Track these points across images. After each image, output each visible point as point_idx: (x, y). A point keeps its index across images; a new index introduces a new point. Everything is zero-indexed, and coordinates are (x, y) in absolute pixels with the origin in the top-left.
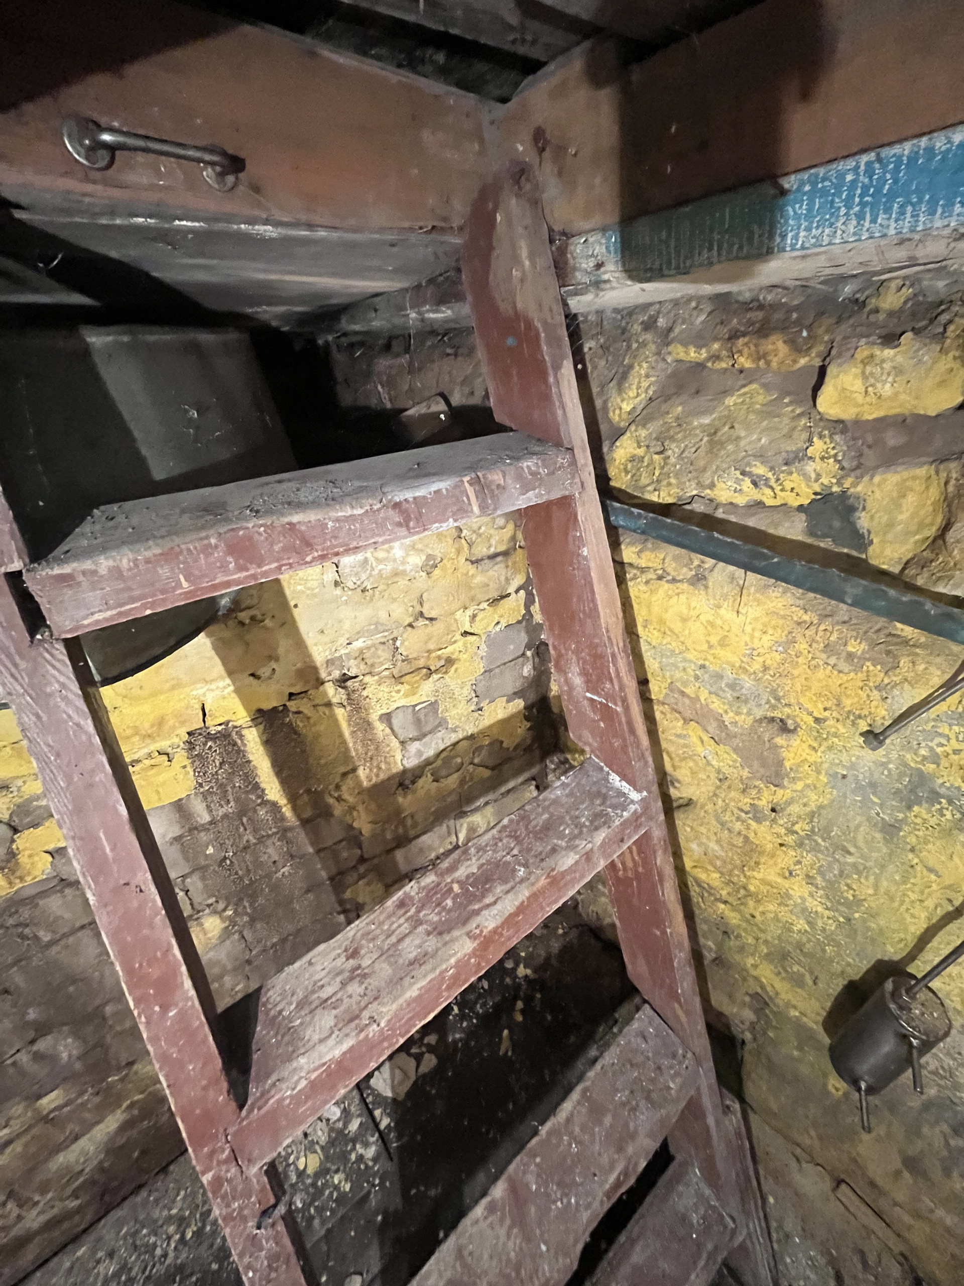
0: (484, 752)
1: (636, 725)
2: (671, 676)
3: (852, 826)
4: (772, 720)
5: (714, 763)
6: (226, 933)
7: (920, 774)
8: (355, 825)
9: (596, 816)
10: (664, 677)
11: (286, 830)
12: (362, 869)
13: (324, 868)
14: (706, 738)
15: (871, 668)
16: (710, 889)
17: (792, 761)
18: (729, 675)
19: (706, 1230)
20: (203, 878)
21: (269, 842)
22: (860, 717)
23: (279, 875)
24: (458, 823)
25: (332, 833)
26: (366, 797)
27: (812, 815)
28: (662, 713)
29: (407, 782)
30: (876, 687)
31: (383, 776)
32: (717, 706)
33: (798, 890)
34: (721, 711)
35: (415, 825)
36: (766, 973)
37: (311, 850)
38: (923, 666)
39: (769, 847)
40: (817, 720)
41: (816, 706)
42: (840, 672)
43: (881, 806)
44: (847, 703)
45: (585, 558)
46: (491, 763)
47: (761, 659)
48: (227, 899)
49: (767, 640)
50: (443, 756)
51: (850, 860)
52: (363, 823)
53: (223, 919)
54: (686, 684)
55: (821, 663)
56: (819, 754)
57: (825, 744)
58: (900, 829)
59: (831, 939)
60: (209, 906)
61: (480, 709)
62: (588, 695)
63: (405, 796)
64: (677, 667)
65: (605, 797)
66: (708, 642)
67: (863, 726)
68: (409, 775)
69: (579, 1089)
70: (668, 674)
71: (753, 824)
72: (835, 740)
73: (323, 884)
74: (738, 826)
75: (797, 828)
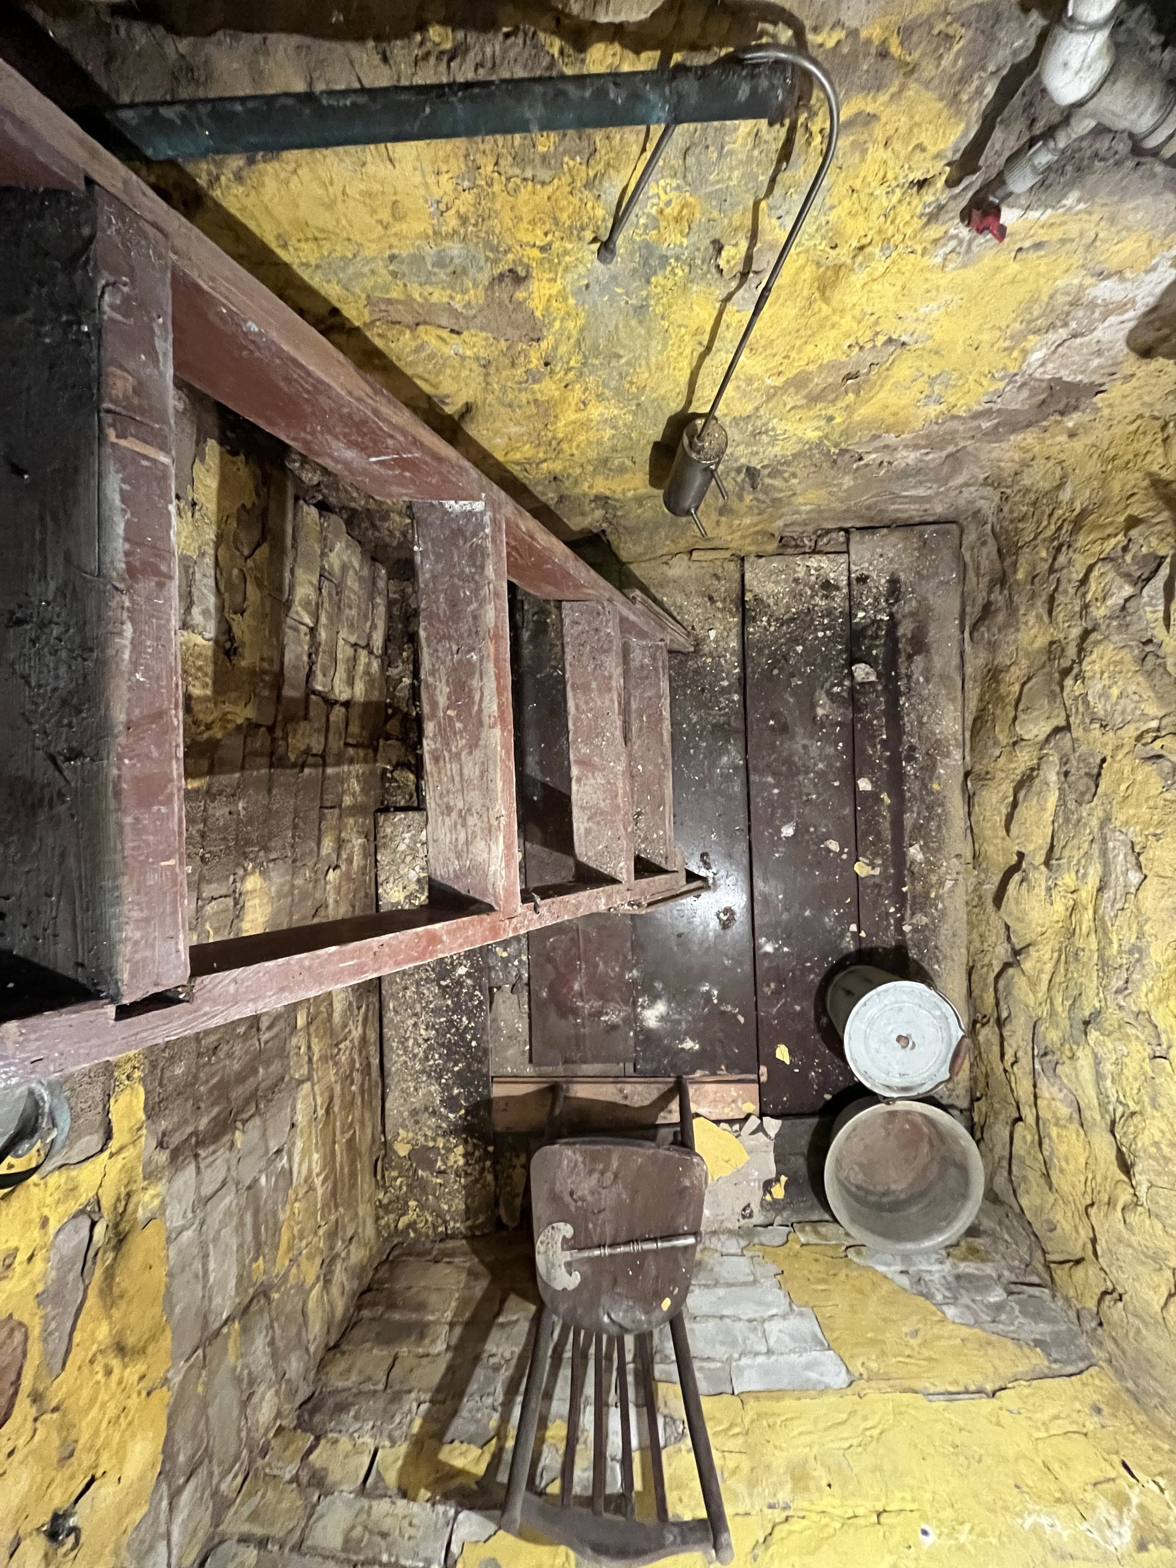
0: (242, 536)
1: (436, 449)
2: (364, 290)
3: (611, 328)
4: (501, 276)
5: (468, 353)
6: (264, 874)
7: (647, 245)
8: (239, 721)
9: (472, 556)
10: (354, 294)
11: (208, 792)
12: (279, 733)
13: (258, 768)
14: (445, 334)
15: (571, 163)
16: (529, 461)
17: (540, 308)
18: (430, 251)
19: (654, 658)
20: (209, 882)
21: (210, 812)
22: (583, 229)
23: (242, 813)
24: (292, 614)
25: (234, 748)
26: (220, 699)
27: (578, 343)
28: (380, 335)
29: (228, 645)
30: (585, 186)
31: (210, 669)
32: (439, 296)
33: (596, 411)
34: (445, 300)
35: (271, 661)
36: (601, 486)
37: (237, 775)
38: (618, 137)
39: (557, 393)
40: (542, 249)
41: (536, 236)
42: (543, 184)
43: (627, 293)
44: (564, 217)
45: (260, 334)
46: (256, 535)
47: (452, 212)
48: (237, 865)
49: (446, 184)
50: (222, 589)
51: (623, 361)
52: (242, 713)
53: (253, 872)
54: (386, 289)
55: (518, 181)
56: (559, 281)
57: (560, 269)
58: (648, 306)
59: (630, 427)
60: (235, 881)
61: (194, 504)
62: (373, 459)
63: (244, 658)
64: (363, 275)
65: (460, 532)
66: (380, 222)
67: (589, 235)
68: (223, 638)
69: (569, 689)
70: (357, 290)
71: (536, 387)
72: (567, 259)
73: (271, 775)
74: (524, 397)
75: (572, 363)
